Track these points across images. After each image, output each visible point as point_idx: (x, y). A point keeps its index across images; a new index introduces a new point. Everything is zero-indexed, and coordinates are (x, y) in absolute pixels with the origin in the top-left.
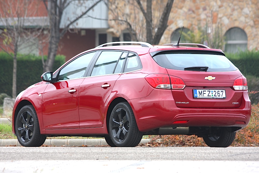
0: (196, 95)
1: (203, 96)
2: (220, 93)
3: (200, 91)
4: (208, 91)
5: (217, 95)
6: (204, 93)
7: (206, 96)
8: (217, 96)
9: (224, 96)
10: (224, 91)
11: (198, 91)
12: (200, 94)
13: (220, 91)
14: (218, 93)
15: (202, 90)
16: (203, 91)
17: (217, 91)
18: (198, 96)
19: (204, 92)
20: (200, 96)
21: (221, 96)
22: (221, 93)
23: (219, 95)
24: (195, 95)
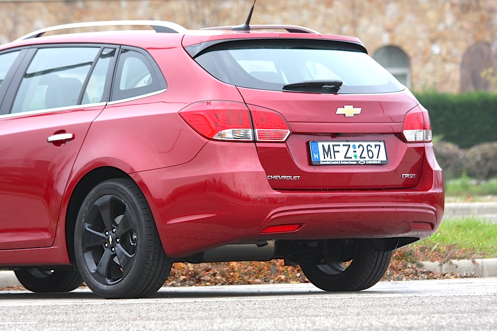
0: (317, 156)
1: (333, 159)
2: (373, 149)
3: (326, 144)
4: (343, 145)
5: (365, 154)
6: (334, 152)
7: (340, 157)
8: (367, 159)
9: (383, 157)
10: (382, 144)
11: (320, 144)
12: (327, 152)
13: (373, 144)
14: (368, 151)
15: (331, 144)
16: (333, 146)
17: (365, 144)
18: (322, 159)
19: (336, 148)
20: (327, 159)
21: (375, 158)
22: (375, 151)
23: (371, 155)
24: (315, 156)
